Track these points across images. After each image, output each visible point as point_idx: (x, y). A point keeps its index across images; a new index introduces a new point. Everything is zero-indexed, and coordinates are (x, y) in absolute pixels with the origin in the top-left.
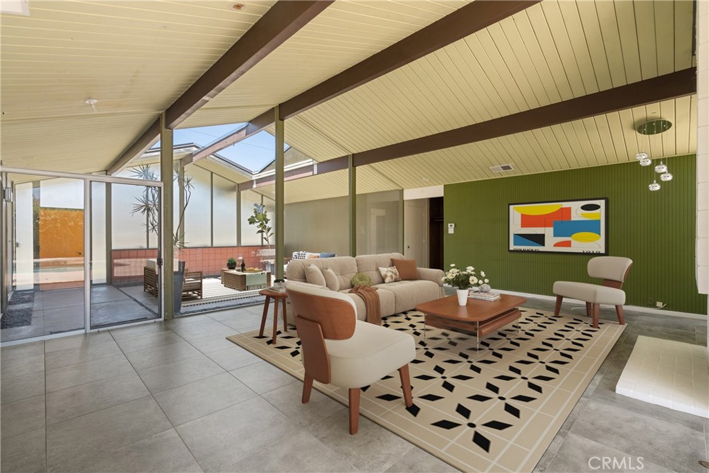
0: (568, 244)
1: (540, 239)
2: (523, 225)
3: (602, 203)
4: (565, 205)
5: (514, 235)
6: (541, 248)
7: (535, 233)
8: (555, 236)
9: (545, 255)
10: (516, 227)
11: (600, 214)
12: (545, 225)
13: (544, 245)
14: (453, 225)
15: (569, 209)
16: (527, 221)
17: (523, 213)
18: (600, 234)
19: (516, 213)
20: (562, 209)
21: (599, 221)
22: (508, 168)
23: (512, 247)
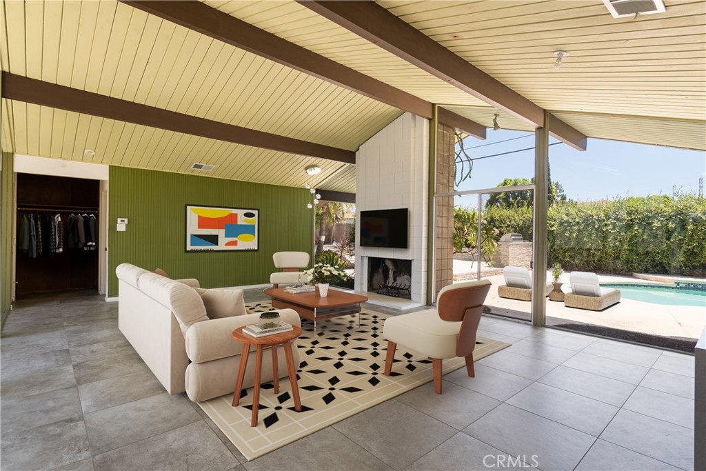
0: (235, 243)
1: (214, 240)
2: (200, 226)
3: (255, 212)
4: (234, 211)
5: (192, 235)
6: (215, 248)
7: (210, 234)
8: (226, 237)
9: (218, 253)
10: (193, 228)
11: (254, 221)
12: (218, 227)
13: (217, 245)
14: (126, 220)
15: (236, 215)
16: (203, 222)
17: (200, 215)
18: (254, 235)
19: (193, 214)
20: (231, 215)
21: (254, 226)
22: (199, 167)
23: (189, 248)
